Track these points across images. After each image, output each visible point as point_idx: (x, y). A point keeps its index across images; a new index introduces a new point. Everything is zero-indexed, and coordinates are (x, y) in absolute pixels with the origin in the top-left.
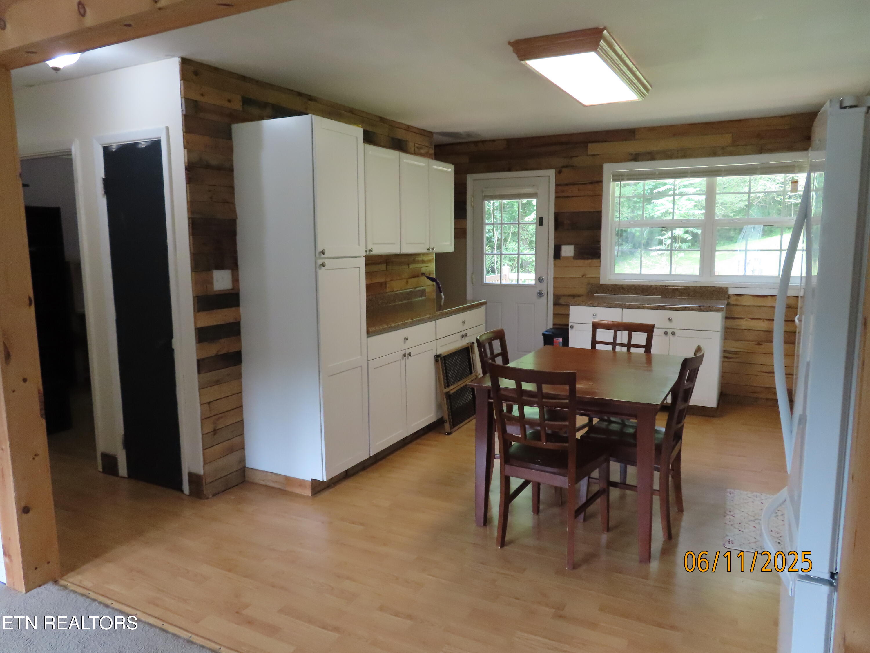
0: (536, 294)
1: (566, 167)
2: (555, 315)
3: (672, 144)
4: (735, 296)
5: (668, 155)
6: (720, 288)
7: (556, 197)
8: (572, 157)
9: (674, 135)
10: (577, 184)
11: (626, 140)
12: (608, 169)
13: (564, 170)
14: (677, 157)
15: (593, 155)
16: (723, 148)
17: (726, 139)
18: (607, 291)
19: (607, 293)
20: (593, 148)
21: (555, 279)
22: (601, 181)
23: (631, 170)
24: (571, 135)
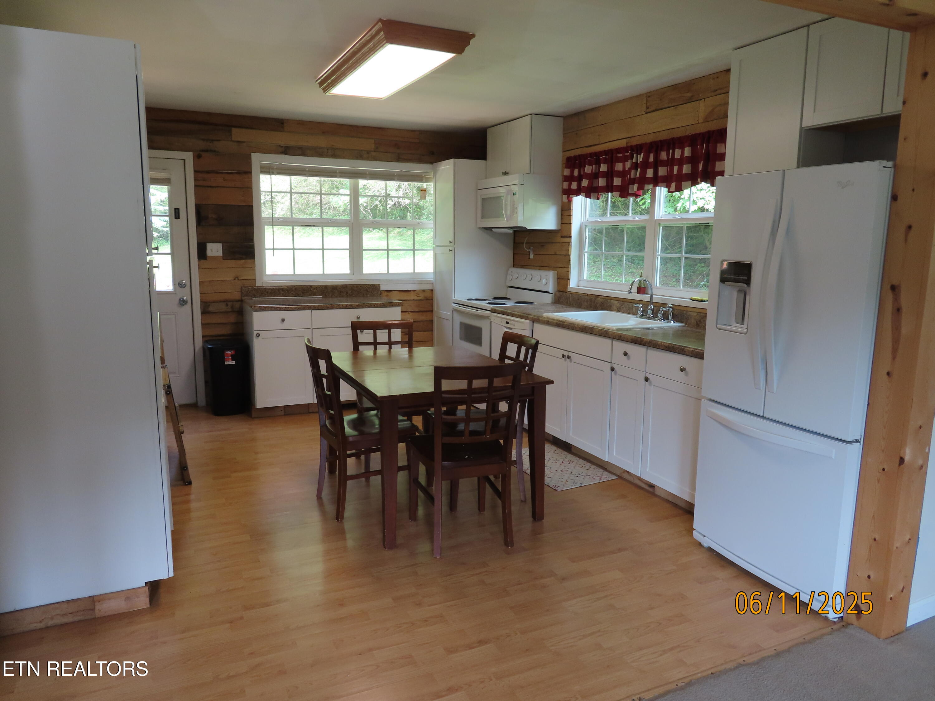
0: (177, 301)
1: (207, 151)
2: (204, 325)
3: (322, 142)
4: (386, 292)
5: (319, 153)
6: (374, 285)
7: (196, 186)
8: (212, 141)
9: (324, 133)
10: (222, 173)
11: (274, 130)
12: (257, 159)
13: (204, 154)
14: (327, 156)
15: (238, 142)
16: (368, 152)
17: (369, 144)
18: (266, 293)
19: (266, 296)
20: (237, 134)
21: (201, 283)
22: (250, 173)
23: (280, 163)
24: (210, 114)
